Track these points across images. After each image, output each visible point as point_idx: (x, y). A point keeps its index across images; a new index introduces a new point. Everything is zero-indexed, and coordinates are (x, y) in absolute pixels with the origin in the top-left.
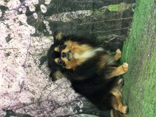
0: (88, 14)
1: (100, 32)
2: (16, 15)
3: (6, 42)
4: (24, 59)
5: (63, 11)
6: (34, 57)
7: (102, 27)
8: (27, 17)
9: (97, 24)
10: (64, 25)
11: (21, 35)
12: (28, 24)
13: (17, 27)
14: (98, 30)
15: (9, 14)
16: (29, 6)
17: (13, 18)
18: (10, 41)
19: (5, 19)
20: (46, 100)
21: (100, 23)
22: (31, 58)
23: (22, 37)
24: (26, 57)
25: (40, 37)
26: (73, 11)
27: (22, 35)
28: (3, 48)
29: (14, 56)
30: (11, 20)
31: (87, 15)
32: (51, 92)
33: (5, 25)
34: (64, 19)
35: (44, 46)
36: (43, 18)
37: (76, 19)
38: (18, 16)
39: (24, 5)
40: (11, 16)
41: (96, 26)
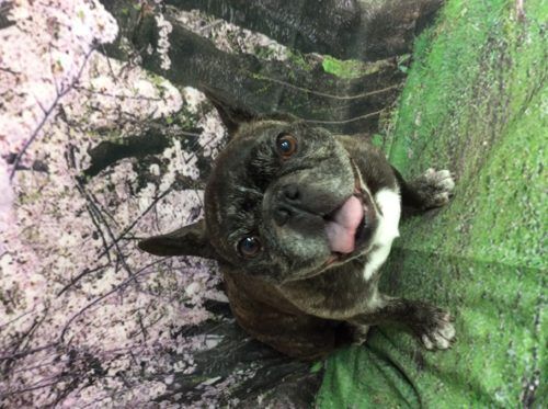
0: (280, 54)
6: (72, 132)
7: (299, 105)
9: (291, 94)
14: (291, 110)
20: (49, 347)
22: (60, 134)
24: (40, 121)
25: (125, 64)
31: (278, 58)
35: (128, 105)
37: (248, 55)
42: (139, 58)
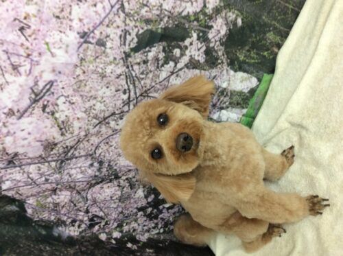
1: (277, 25)
4: (98, 16)
6: (128, 22)
7: (283, 17)
9: (279, 7)
14: (275, 20)
20: (86, 156)
21: (286, 6)
22: (119, 21)
24: (107, 11)
32: (112, 135)
35: (168, 4)
41: (277, 9)
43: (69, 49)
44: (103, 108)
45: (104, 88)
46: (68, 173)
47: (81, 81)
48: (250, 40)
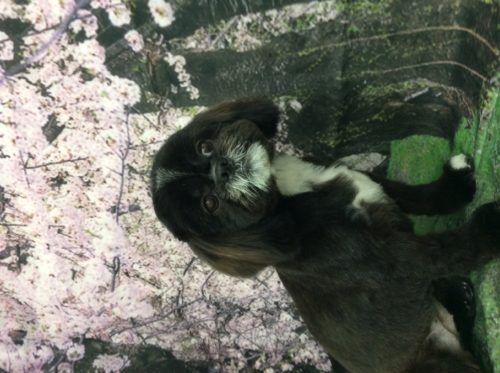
0: (325, 13)
1: (372, 72)
2: (64, 48)
3: (47, 143)
4: (114, 189)
5: (235, 10)
7: (378, 56)
8: (103, 49)
9: (360, 48)
10: (241, 61)
11: (94, 115)
12: (113, 74)
13: (75, 90)
14: (365, 68)
15: (39, 47)
16: (107, 7)
17: (57, 59)
18: (61, 137)
19: (29, 66)
21: (372, 42)
22: (138, 182)
23: (96, 121)
25: (158, 113)
26: (272, 8)
27: (96, 112)
28: (41, 164)
29: (81, 183)
30: (48, 67)
31: (326, 19)
33: (32, 87)
34: (240, 39)
36: (164, 45)
37: (283, 36)
38: (70, 48)
39: (87, 7)
40: (48, 54)
41: (357, 54)
42: (169, 101)
43: (110, 226)
44: (179, 257)
45: (167, 242)
46: (191, 317)
47: (141, 245)
48: (331, 116)
